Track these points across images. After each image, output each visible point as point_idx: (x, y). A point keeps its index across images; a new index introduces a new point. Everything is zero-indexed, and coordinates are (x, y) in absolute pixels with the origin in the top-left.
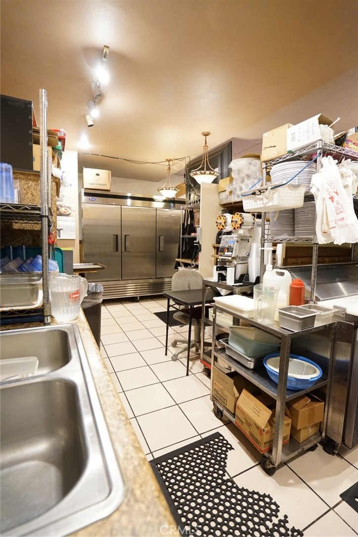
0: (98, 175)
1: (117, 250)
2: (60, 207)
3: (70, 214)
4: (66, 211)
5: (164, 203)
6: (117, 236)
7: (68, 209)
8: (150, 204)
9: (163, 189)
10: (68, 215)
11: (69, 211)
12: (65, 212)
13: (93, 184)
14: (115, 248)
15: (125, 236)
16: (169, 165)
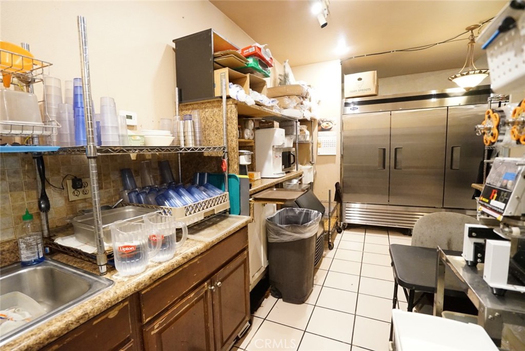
0: (360, 79)
1: (384, 167)
2: (321, 122)
3: (331, 128)
4: (327, 125)
5: (465, 98)
6: (384, 150)
7: (330, 123)
8: (442, 103)
9: (456, 77)
10: (329, 130)
11: (330, 125)
12: (326, 127)
13: (354, 91)
14: (382, 165)
15: (396, 149)
16: (472, 35)
